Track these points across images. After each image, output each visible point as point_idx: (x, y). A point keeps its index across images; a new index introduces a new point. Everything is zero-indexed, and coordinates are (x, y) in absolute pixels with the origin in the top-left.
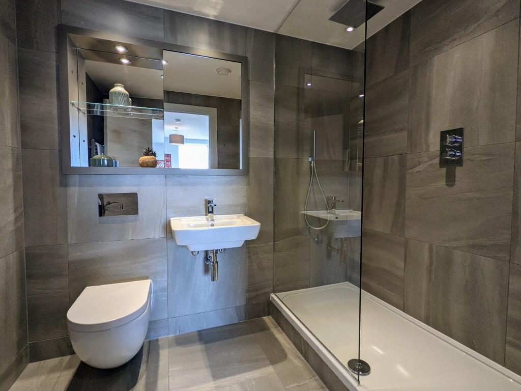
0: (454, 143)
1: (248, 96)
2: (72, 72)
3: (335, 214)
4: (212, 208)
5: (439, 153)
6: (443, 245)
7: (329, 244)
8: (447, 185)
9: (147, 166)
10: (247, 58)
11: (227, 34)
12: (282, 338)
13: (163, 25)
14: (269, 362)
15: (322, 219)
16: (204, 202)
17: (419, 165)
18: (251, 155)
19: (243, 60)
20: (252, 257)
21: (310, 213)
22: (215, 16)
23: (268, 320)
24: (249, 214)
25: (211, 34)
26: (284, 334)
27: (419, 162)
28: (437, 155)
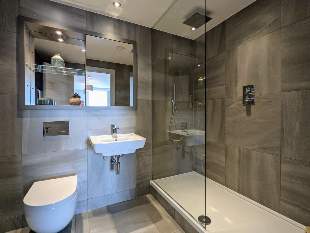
0: (250, 93)
1: (137, 63)
2: (27, 46)
3: (186, 132)
4: (116, 130)
5: (242, 98)
6: (246, 148)
7: (183, 150)
8: (247, 115)
9: (75, 105)
10: (136, 41)
11: (124, 28)
12: (158, 207)
13: (86, 20)
14: (152, 222)
15: (179, 135)
16: (110, 126)
17: (232, 104)
18: (139, 98)
19: (134, 43)
20: (139, 159)
21: (172, 132)
22: (117, 17)
23: (149, 196)
24: (138, 133)
25: (115, 27)
26: (159, 204)
27: (232, 102)
28: (241, 99)
